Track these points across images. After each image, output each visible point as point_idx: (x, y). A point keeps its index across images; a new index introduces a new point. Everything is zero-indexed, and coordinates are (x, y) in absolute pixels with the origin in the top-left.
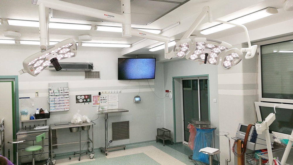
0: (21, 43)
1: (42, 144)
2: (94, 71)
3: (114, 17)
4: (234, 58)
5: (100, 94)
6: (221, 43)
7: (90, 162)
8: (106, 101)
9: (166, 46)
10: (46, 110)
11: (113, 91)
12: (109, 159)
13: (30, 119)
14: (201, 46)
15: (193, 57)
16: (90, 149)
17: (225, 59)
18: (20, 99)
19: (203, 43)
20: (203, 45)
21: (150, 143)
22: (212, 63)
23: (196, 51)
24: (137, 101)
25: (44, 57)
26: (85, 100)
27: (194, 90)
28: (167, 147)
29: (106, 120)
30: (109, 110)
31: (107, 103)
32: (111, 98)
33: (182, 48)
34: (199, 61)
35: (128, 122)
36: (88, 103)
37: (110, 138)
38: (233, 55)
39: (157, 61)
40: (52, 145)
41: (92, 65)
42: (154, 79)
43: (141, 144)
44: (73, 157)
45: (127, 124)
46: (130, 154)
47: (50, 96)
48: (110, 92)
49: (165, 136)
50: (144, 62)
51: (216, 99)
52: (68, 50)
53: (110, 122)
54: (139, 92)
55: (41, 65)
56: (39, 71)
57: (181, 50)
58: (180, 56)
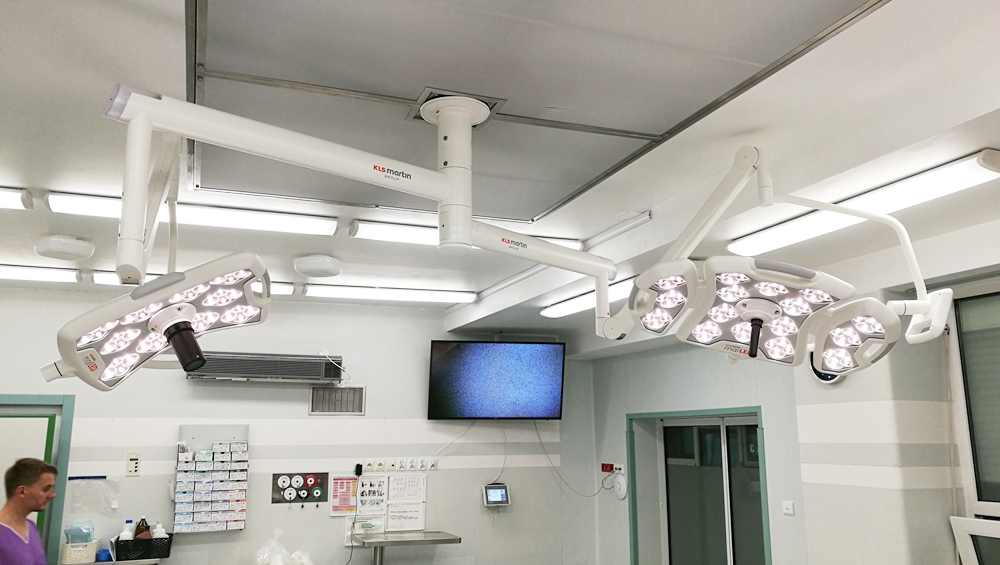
0: (96, 282)
2: (343, 385)
3: (408, 176)
4: (864, 338)
5: (359, 470)
6: (813, 275)
8: (381, 498)
9: (599, 300)
10: (159, 526)
11: (407, 461)
13: (97, 560)
14: (735, 288)
15: (704, 333)
17: (829, 343)
18: (69, 483)
19: (742, 276)
20: (742, 284)
22: (776, 355)
23: (714, 309)
24: (495, 502)
25: (144, 319)
26: (304, 493)
27: (707, 465)
30: (389, 535)
31: (383, 505)
32: (400, 486)
33: (662, 296)
34: (727, 347)
36: (315, 503)
38: (860, 325)
39: (570, 354)
41: (340, 364)
42: (560, 418)
47: (179, 475)
48: (397, 467)
50: (523, 355)
51: (791, 503)
52: (235, 294)
54: (504, 469)
55: (132, 348)
56: (123, 371)
57: (657, 305)
58: (653, 327)
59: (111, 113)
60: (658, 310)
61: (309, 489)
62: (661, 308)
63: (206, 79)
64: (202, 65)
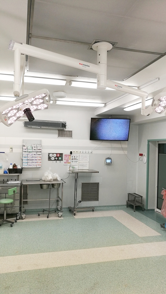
1: (13, 197)
2: (66, 130)
3: (89, 66)
5: (71, 153)
7: (57, 220)
8: (77, 160)
9: (143, 105)
10: (19, 165)
11: (84, 151)
12: (77, 219)
13: (4, 173)
16: (59, 207)
21: (120, 207)
24: (108, 163)
25: (18, 107)
26: (56, 158)
28: (137, 213)
29: (76, 180)
30: (79, 170)
31: (78, 162)
32: (82, 158)
33: (161, 102)
35: (97, 184)
36: (60, 161)
37: (79, 198)
39: (132, 122)
40: (23, 200)
41: (66, 124)
42: (128, 141)
43: (110, 208)
44: (42, 213)
45: (96, 186)
46: (98, 217)
47: (23, 152)
48: (81, 152)
49: (137, 201)
50: (118, 123)
52: (41, 101)
53: (80, 182)
54: (111, 154)
55: (15, 115)
56: (13, 121)
57: (160, 105)
58: (158, 112)
59: (10, 48)
60: (160, 107)
61: (58, 157)
62: (161, 106)
63: (32, 38)
64: (31, 34)
